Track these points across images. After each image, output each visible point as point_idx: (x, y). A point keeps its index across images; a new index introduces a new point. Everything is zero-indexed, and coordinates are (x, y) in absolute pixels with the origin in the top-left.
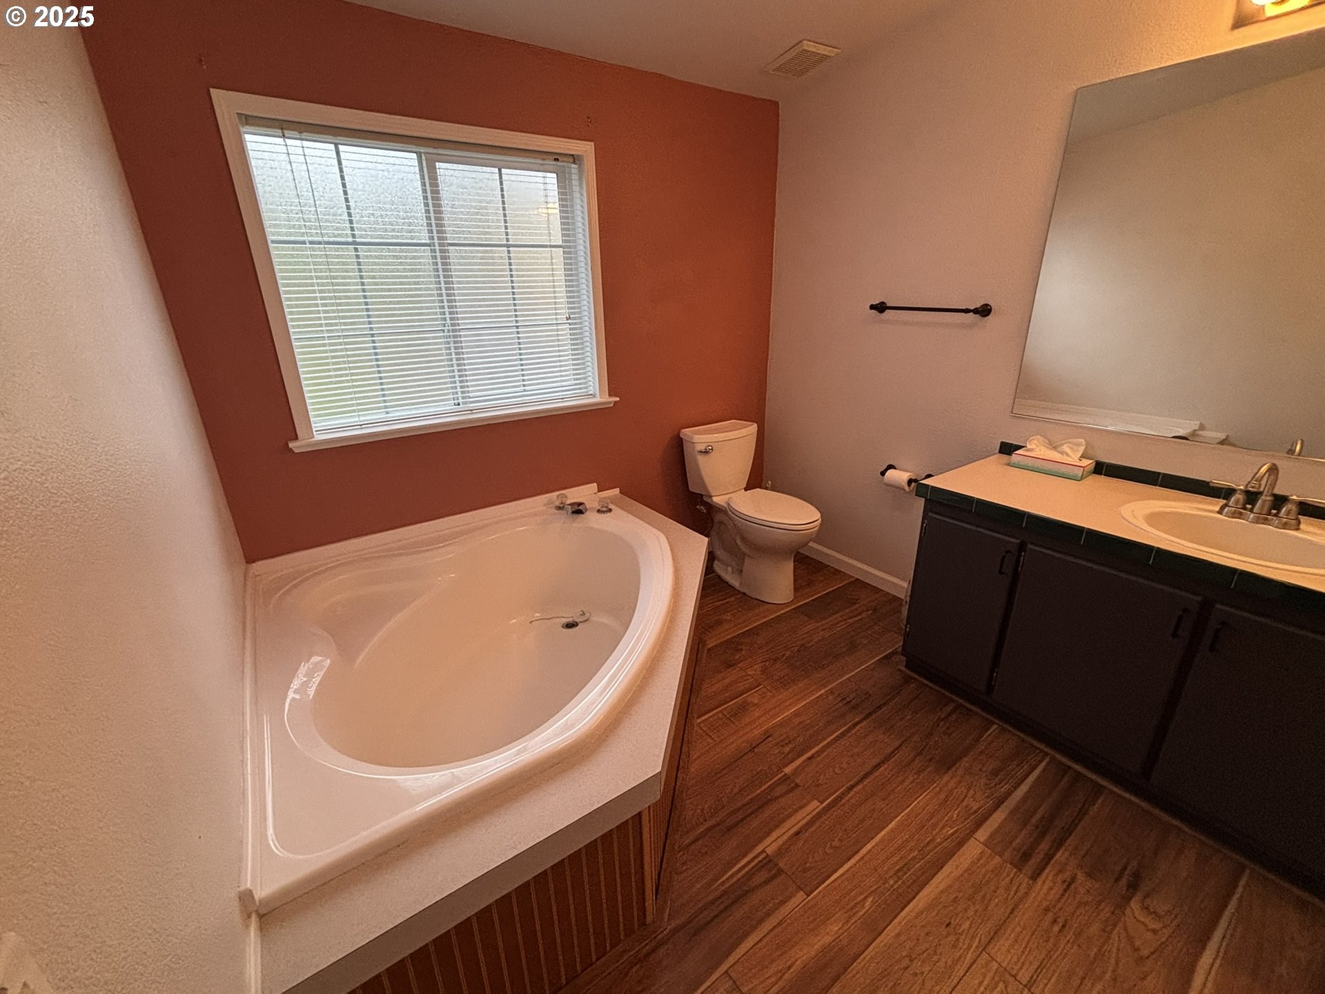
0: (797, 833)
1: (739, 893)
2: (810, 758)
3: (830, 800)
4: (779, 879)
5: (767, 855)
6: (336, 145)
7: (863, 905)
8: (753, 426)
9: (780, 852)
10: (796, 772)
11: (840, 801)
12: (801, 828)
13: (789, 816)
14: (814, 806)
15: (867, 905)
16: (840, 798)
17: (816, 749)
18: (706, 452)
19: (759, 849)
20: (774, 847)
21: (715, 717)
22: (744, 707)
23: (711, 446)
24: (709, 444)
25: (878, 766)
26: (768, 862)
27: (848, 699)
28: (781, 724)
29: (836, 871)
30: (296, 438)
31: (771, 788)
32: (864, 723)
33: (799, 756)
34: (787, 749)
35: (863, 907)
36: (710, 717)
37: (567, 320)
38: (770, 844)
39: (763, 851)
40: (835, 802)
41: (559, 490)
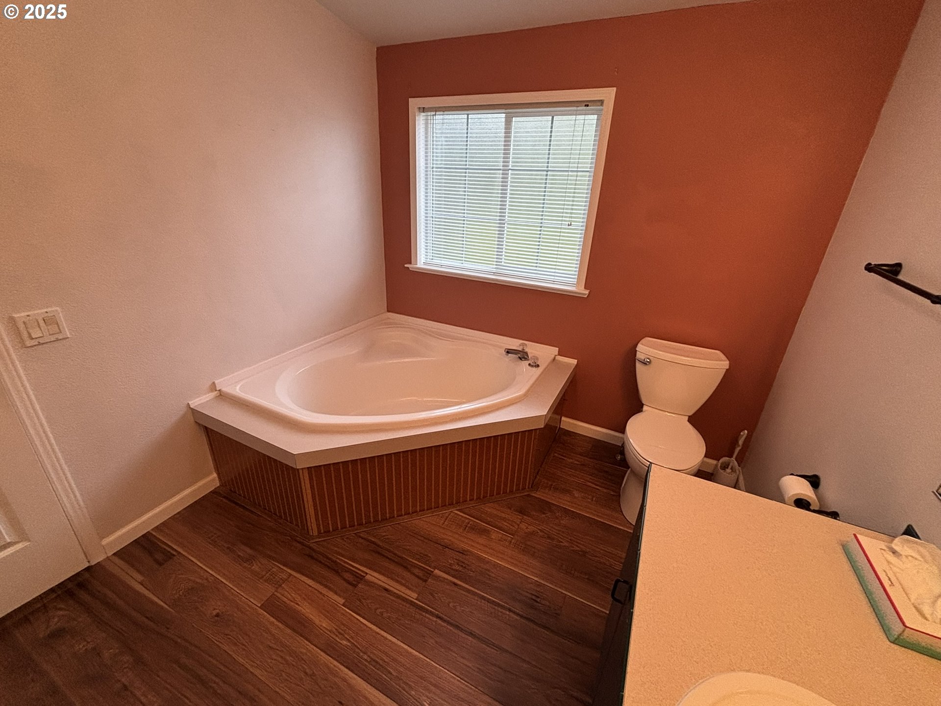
0: (386, 590)
1: (336, 569)
2: (455, 584)
3: (421, 604)
4: (350, 587)
5: (364, 577)
6: (468, 115)
7: (343, 639)
8: (725, 362)
9: (370, 584)
10: (437, 578)
11: (424, 612)
12: (390, 591)
13: (397, 581)
14: (413, 596)
15: (345, 642)
16: (427, 611)
17: (467, 586)
18: (644, 363)
19: (368, 571)
20: (373, 579)
21: (463, 519)
22: (484, 532)
23: (649, 359)
24: (648, 357)
25: (471, 634)
26: (360, 578)
27: (538, 600)
28: (479, 558)
29: (364, 618)
30: (410, 263)
31: (416, 566)
32: (518, 618)
33: (453, 576)
34: (457, 567)
35: (341, 639)
36: (461, 516)
37: (569, 226)
38: (373, 576)
39: (367, 574)
40: (421, 608)
41: (523, 340)
